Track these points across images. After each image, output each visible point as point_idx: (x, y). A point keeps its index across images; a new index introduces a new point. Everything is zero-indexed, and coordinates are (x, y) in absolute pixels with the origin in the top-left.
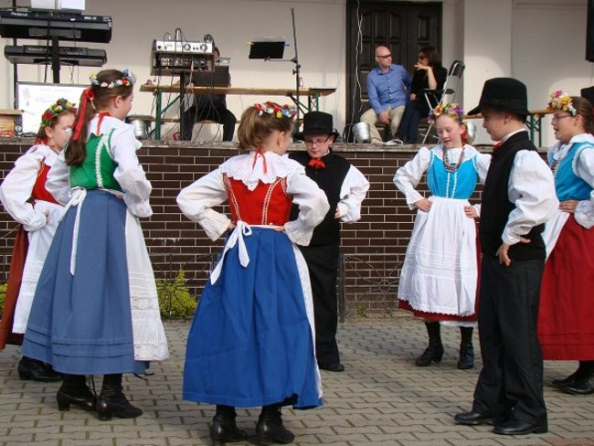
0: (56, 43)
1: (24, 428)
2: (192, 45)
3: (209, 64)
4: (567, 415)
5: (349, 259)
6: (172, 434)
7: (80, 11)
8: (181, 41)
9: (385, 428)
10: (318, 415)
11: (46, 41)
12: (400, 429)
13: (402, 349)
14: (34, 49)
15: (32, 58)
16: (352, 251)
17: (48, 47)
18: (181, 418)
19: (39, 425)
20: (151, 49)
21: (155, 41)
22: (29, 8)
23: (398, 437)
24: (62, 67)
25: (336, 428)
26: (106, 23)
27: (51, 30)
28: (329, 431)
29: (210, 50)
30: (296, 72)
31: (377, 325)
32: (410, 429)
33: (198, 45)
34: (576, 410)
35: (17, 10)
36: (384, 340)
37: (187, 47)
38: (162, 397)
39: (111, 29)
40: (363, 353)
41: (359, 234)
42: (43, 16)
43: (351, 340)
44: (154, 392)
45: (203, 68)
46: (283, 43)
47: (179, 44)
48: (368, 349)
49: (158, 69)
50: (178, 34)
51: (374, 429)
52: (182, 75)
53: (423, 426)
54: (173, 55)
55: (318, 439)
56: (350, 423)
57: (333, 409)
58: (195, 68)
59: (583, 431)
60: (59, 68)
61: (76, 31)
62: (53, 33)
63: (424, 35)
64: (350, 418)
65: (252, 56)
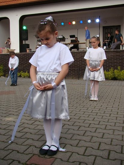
29: (62, 37)
37: (59, 37)
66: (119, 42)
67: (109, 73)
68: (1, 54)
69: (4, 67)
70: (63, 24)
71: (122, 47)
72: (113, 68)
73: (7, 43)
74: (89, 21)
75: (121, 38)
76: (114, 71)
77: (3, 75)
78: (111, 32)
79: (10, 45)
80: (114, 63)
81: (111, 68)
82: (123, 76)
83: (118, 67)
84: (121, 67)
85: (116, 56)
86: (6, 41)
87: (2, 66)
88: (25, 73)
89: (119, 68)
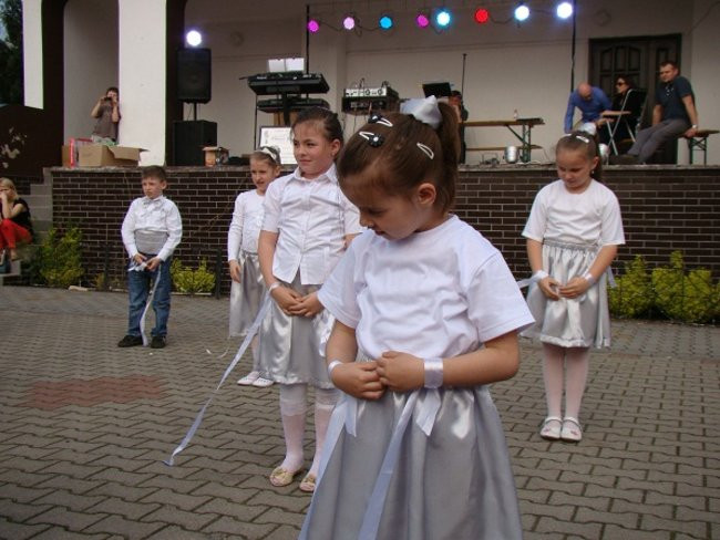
2: (372, 90)
7: (300, 71)
8: (364, 88)
11: (277, 96)
20: (342, 96)
21: (345, 90)
27: (281, 88)
29: (384, 94)
33: (376, 90)
37: (368, 92)
46: (448, 83)
47: (362, 90)
54: (358, 99)
60: (289, 115)
61: (297, 87)
66: (673, 124)
67: (626, 282)
68: (73, 169)
69: (86, 237)
70: (386, 23)
71: (690, 147)
72: (647, 258)
73: (100, 114)
74: (522, 13)
75: (687, 101)
76: (650, 272)
77: (82, 277)
78: (634, 65)
79: (117, 124)
80: (648, 230)
81: (633, 258)
82: (697, 302)
83: (669, 252)
84: (688, 252)
85: (660, 195)
86: (99, 105)
87: (74, 229)
88: (193, 270)
89: (677, 258)
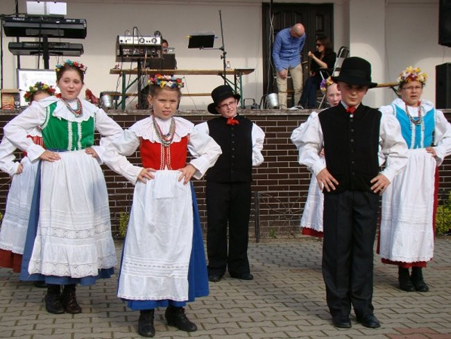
0: (45, 40)
1: (7, 326)
2: (146, 39)
3: (158, 52)
4: (415, 310)
5: (262, 195)
6: (117, 329)
7: (63, 16)
8: (138, 36)
9: (277, 323)
10: (229, 313)
11: (38, 38)
12: (288, 323)
13: (299, 262)
14: (30, 45)
15: (29, 51)
16: (265, 189)
17: (39, 43)
18: (126, 317)
19: (18, 324)
20: (115, 42)
21: (118, 37)
22: (26, 14)
23: (286, 329)
24: (51, 57)
25: (240, 324)
26: (83, 24)
27: (42, 30)
28: (235, 325)
29: (159, 42)
30: (223, 57)
31: (283, 244)
32: (296, 323)
33: (150, 39)
34: (422, 306)
35: (19, 16)
36: (286, 255)
37: (142, 40)
38: (114, 301)
39: (86, 28)
40: (269, 265)
41: (270, 177)
42: (37, 20)
43: (262, 256)
44: (109, 298)
45: (154, 56)
46: (214, 36)
47: (136, 38)
48: (273, 262)
49: (121, 57)
50: (135, 31)
51: (269, 324)
52: (139, 61)
53: (306, 320)
54: (132, 47)
55: (226, 331)
56: (252, 319)
57: (241, 308)
58: (148, 56)
59: (426, 323)
60: (49, 58)
61: (60, 31)
62: (43, 32)
63: (320, 28)
64: (251, 315)
65: (191, 46)
